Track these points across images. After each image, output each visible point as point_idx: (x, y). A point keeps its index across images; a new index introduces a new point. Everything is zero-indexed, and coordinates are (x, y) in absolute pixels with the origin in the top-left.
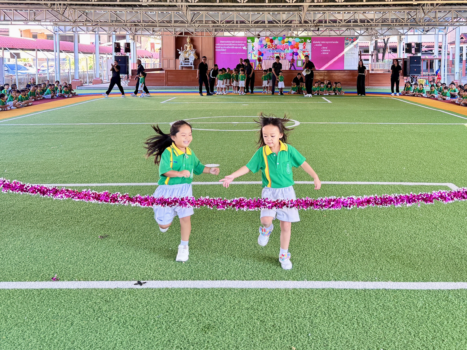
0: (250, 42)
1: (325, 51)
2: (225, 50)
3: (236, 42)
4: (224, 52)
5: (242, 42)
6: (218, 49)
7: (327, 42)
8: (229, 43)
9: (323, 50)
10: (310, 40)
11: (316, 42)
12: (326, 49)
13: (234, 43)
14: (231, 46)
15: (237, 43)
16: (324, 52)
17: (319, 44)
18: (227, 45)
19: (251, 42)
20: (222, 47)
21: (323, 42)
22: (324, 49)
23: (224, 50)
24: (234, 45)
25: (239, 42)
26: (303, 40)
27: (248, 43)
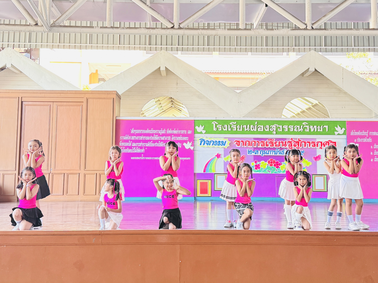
2: (143, 151)
3: (169, 132)
4: (139, 155)
5: (183, 132)
6: (126, 147)
8: (153, 135)
9: (376, 153)
10: (343, 129)
11: (359, 133)
13: (163, 135)
14: (157, 141)
17: (364, 137)
18: (148, 138)
19: (204, 132)
20: (134, 145)
23: (139, 151)
24: (163, 138)
25: (175, 132)
26: (327, 127)
27: (196, 135)
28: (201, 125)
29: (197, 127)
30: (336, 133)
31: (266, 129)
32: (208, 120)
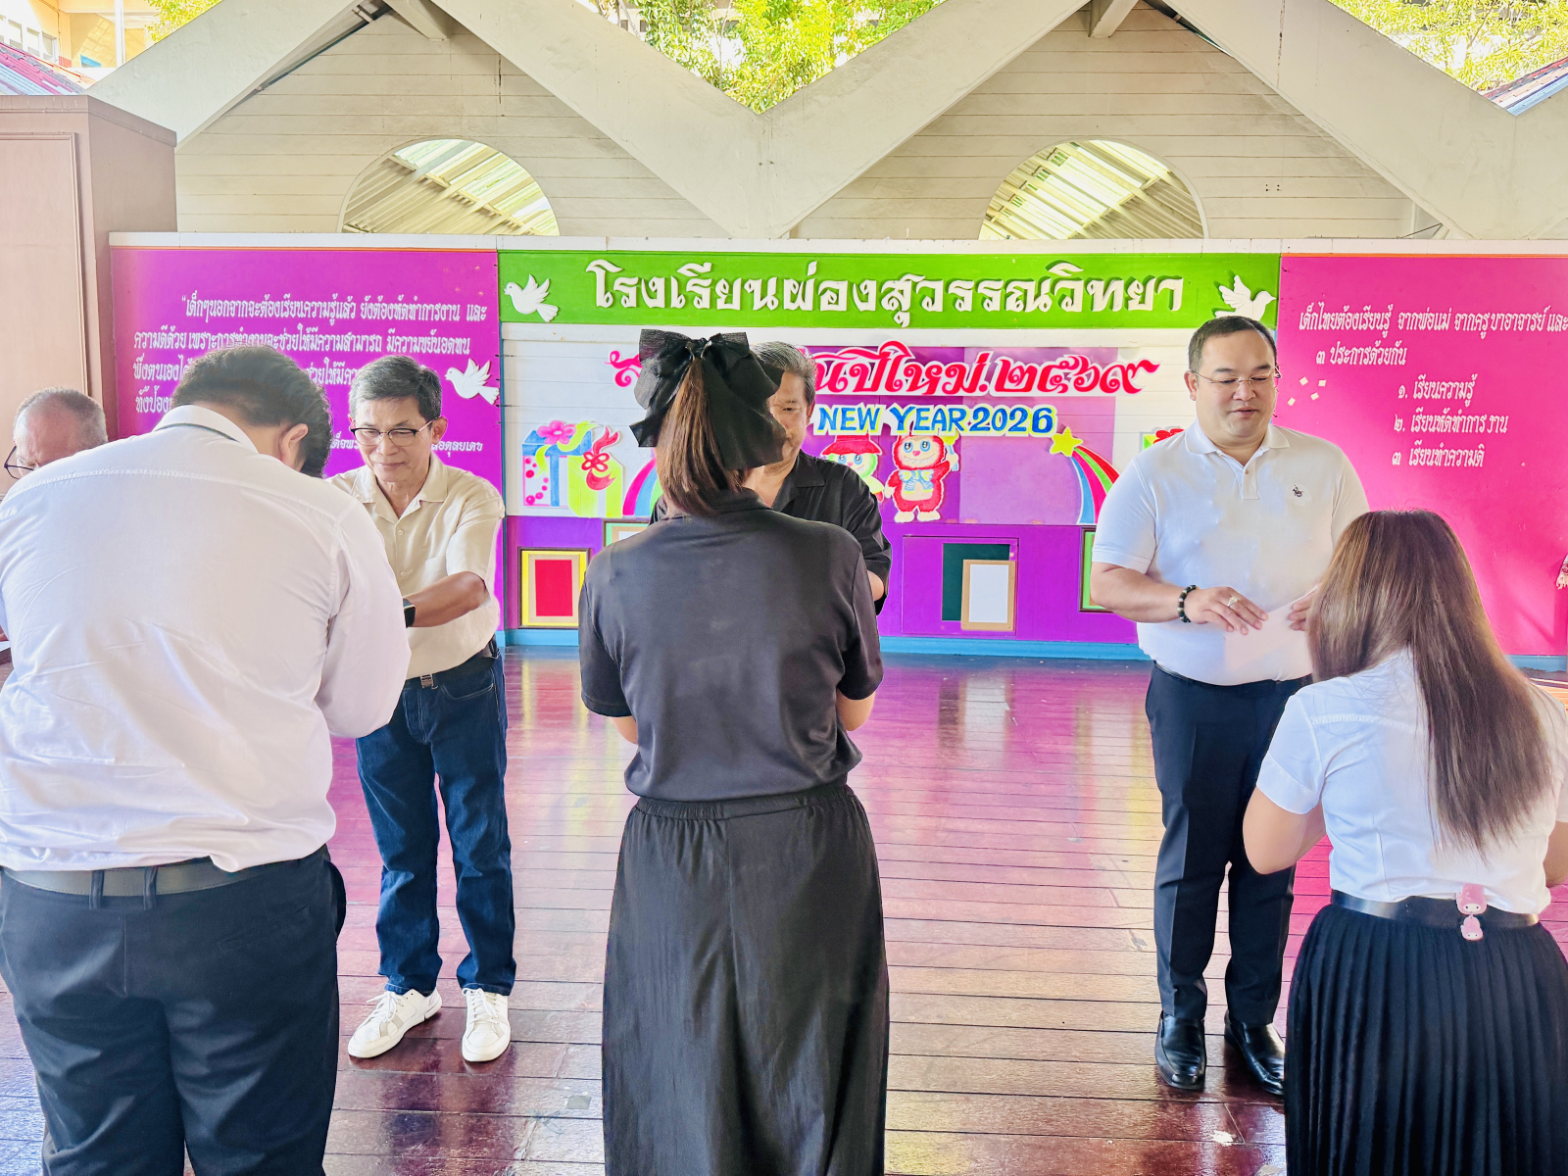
0: (534, 318)
1: (1445, 423)
3: (374, 310)
5: (442, 311)
7: (1477, 322)
9: (1422, 422)
10: (1265, 298)
11: (1342, 320)
12: (1455, 406)
13: (342, 327)
14: (316, 358)
15: (380, 327)
16: (1432, 440)
17: (1366, 338)
19: (548, 312)
21: (1426, 321)
22: (1433, 407)
24: (344, 343)
25: (403, 311)
26: (1178, 286)
27: (510, 331)
28: (531, 280)
29: (515, 287)
32: (568, 252)
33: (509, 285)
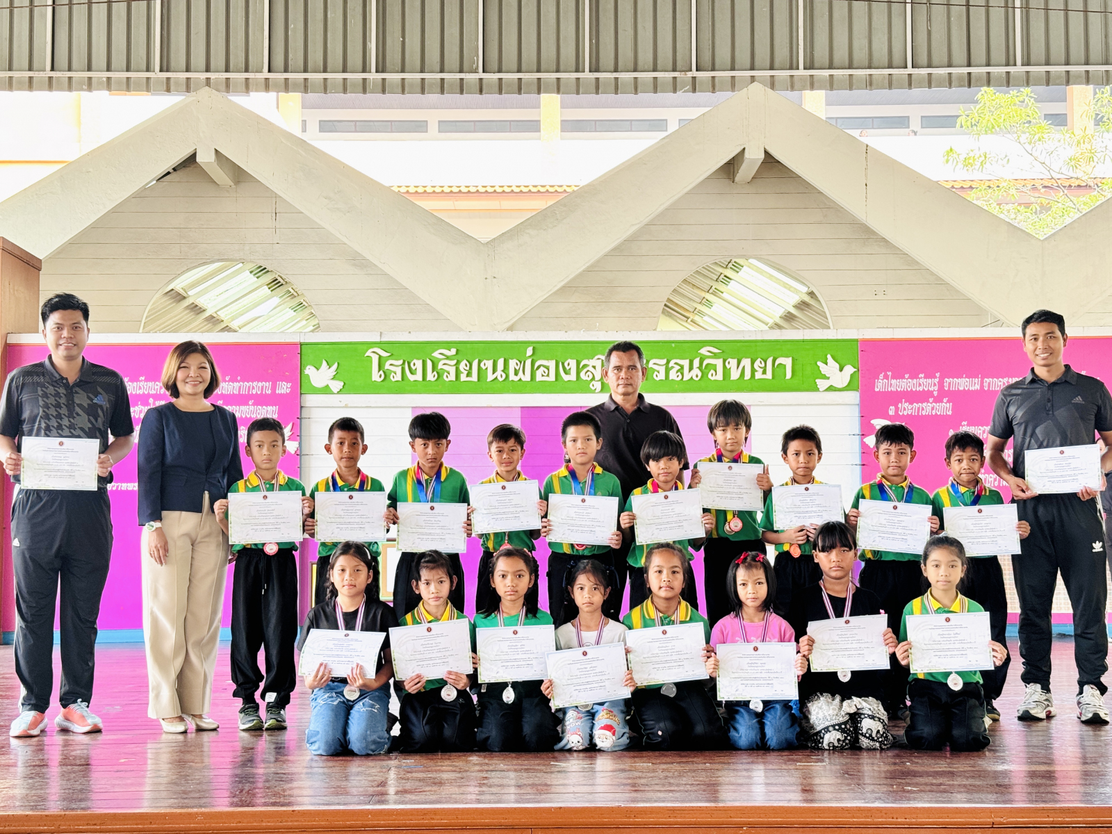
0: (326, 390)
5: (258, 387)
7: (999, 384)
8: (145, 399)
10: (849, 370)
11: (905, 384)
17: (923, 397)
19: (336, 386)
21: (963, 384)
26: (788, 362)
27: (310, 400)
28: (324, 363)
29: (313, 369)
30: (823, 384)
31: (567, 372)
32: (350, 343)
33: (308, 367)
